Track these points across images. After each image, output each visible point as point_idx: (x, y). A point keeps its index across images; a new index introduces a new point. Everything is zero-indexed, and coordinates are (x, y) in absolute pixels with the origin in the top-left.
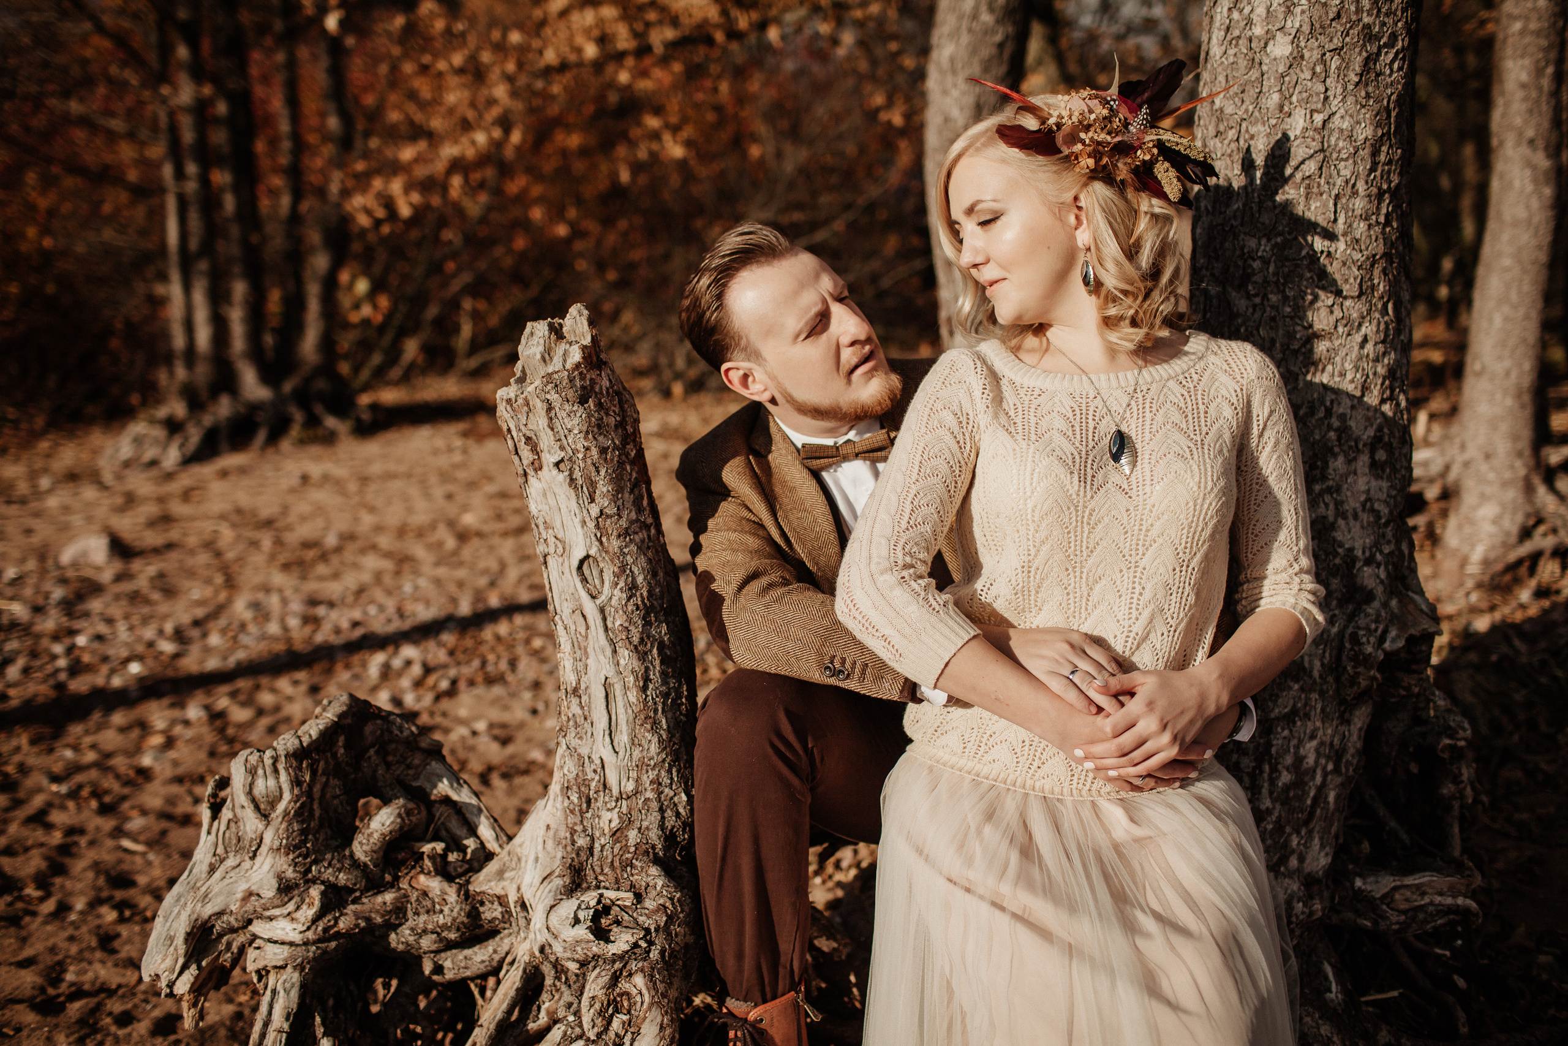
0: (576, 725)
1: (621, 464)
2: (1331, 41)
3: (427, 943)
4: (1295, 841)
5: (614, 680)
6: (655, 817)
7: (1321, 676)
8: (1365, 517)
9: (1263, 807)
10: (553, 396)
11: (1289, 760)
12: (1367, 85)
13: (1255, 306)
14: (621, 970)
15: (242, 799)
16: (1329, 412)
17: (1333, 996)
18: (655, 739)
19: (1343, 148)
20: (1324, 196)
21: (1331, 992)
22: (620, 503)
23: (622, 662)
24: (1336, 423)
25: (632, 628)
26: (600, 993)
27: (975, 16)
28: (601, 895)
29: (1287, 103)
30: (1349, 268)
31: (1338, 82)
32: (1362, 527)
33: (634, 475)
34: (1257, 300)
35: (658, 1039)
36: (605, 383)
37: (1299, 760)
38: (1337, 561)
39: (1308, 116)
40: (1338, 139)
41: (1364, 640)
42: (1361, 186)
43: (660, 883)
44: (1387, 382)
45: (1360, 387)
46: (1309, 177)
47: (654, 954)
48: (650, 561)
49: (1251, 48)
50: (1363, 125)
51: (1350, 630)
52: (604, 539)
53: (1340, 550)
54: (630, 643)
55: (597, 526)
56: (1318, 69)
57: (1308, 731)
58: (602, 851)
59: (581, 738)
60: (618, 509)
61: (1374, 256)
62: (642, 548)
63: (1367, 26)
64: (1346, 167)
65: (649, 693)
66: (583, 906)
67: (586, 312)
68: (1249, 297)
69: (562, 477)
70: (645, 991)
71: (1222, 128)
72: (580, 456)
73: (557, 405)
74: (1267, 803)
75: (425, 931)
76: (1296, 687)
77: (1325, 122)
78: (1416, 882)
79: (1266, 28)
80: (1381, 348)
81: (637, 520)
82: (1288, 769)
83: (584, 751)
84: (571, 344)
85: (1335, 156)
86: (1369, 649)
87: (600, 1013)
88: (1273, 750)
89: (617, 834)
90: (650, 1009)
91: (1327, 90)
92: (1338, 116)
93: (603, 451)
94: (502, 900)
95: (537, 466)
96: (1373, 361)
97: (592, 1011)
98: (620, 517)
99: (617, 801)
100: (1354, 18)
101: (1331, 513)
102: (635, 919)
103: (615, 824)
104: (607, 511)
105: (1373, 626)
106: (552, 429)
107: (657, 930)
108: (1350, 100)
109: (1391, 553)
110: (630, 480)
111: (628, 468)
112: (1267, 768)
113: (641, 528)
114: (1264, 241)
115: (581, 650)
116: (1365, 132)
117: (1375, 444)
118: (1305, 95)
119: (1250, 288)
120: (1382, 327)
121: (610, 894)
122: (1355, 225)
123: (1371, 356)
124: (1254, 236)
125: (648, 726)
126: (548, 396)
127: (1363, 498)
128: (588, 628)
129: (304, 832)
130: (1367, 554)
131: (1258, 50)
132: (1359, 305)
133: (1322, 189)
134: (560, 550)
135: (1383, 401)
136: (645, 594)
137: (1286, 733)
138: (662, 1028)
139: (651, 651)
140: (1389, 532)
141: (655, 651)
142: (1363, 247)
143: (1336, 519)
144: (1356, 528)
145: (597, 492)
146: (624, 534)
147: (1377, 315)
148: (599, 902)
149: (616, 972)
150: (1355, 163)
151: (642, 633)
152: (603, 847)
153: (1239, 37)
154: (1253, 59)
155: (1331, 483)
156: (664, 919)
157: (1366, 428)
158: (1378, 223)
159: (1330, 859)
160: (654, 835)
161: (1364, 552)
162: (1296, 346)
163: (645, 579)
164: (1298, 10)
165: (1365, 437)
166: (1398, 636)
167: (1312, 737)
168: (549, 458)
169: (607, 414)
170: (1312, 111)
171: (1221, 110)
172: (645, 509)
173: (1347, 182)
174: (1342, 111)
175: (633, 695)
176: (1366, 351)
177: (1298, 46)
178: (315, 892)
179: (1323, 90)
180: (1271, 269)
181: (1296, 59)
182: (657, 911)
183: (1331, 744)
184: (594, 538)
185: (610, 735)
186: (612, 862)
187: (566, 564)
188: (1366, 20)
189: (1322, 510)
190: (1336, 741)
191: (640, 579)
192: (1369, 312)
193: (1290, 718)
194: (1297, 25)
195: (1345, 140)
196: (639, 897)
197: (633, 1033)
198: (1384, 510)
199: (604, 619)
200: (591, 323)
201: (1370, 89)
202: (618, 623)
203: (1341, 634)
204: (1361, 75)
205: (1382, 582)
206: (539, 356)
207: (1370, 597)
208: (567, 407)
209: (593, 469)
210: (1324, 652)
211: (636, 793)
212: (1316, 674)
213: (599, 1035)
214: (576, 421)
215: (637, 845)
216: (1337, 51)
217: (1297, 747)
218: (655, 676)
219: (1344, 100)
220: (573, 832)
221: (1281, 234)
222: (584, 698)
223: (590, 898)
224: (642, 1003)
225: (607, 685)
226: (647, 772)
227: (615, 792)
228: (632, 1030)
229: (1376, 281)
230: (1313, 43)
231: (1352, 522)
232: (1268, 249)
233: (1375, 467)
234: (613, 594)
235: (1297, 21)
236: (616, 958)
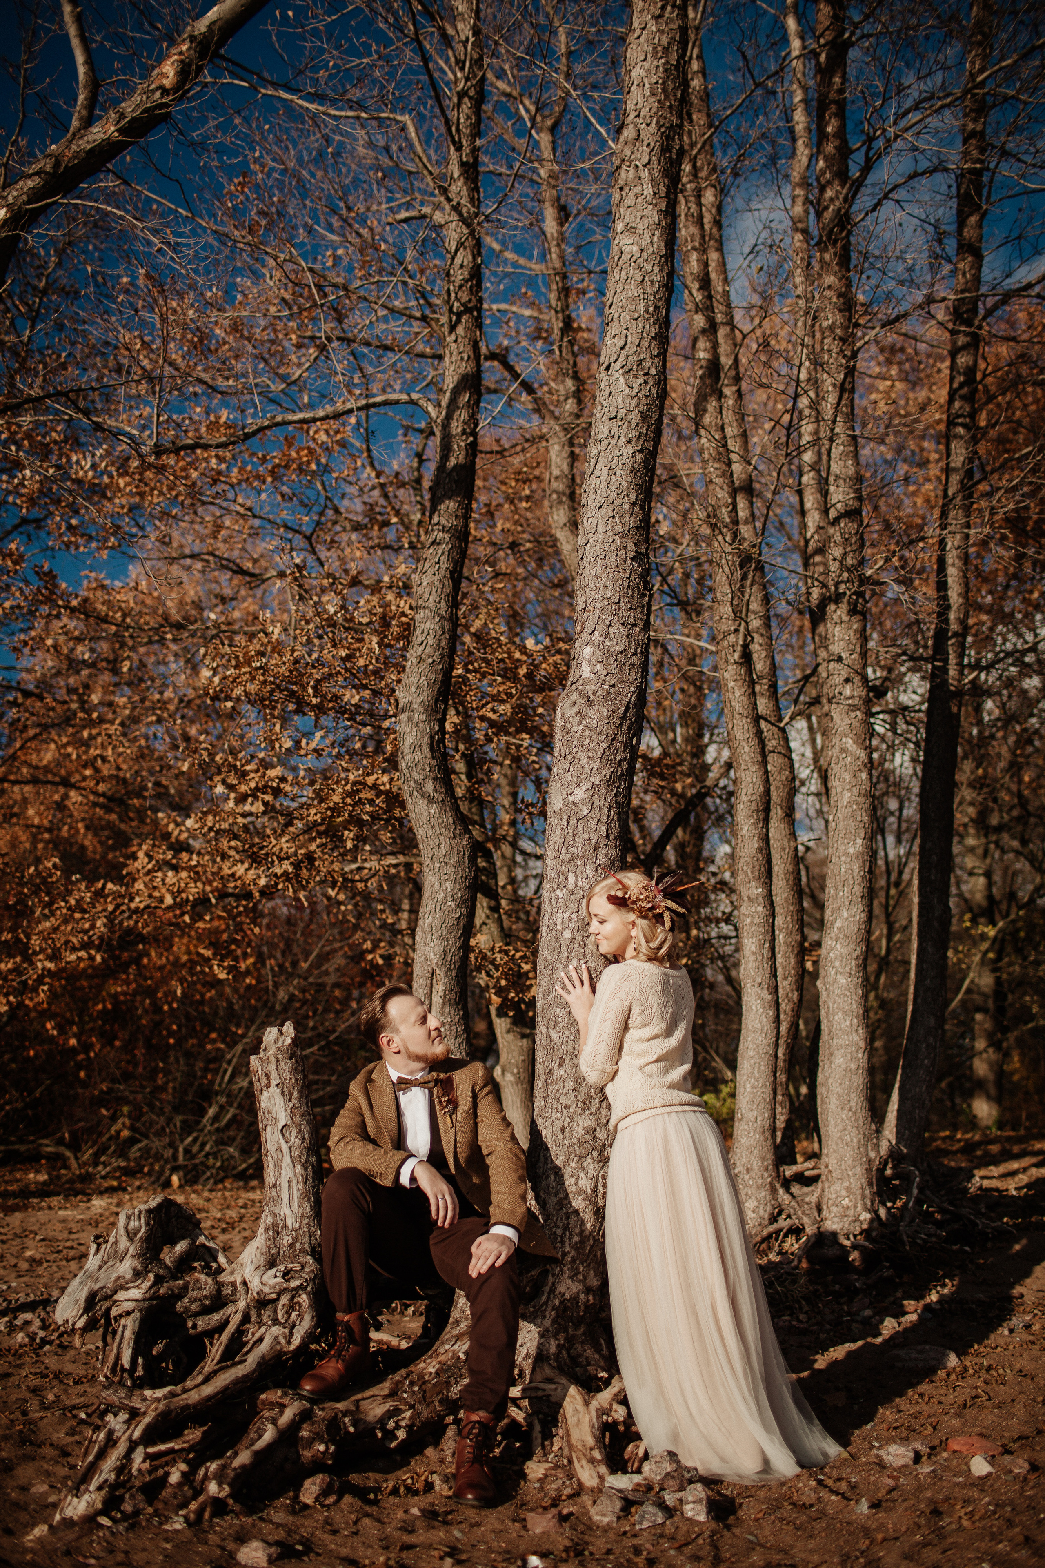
0: (274, 1201)
3: (195, 1307)
5: (293, 1179)
6: (306, 1240)
10: (279, 1056)
14: (296, 1293)
15: (122, 1231)
18: (308, 1206)
22: (303, 1102)
23: (297, 1171)
25: (302, 1157)
28: (286, 1267)
35: (311, 1322)
36: (298, 1054)
43: (311, 1262)
47: (309, 1289)
48: (312, 1127)
49: (555, 935)
52: (294, 1118)
54: (301, 1163)
55: (291, 1112)
58: (284, 1253)
59: (275, 1206)
60: (300, 1105)
62: (308, 1123)
65: (307, 1185)
66: (278, 1271)
67: (293, 1024)
69: (278, 1091)
70: (306, 1301)
72: (288, 1081)
73: (280, 1060)
74: (567, 1249)
75: (196, 1300)
83: (277, 1211)
84: (287, 1036)
87: (287, 1311)
89: (291, 1246)
93: (298, 1079)
94: (233, 1284)
95: (268, 1086)
97: (283, 1311)
98: (300, 1108)
99: (291, 1232)
102: (301, 1275)
103: (290, 1241)
104: (296, 1106)
106: (277, 1070)
107: (310, 1280)
111: (305, 1088)
113: (308, 1114)
115: (278, 1166)
121: (290, 1266)
125: (306, 1200)
126: (276, 1056)
128: (283, 1156)
129: (147, 1248)
131: (558, 935)
134: (273, 1123)
136: (308, 1142)
138: (312, 1317)
139: (308, 1167)
141: (310, 1168)
145: (293, 1097)
146: (302, 1116)
148: (285, 1269)
149: (294, 1294)
151: (306, 1159)
152: (284, 1251)
153: (551, 929)
154: (556, 939)
156: (313, 1276)
160: (307, 1246)
163: (308, 1136)
168: (274, 1082)
171: (545, 957)
172: (310, 1106)
175: (300, 1186)
178: (151, 1276)
181: (573, 940)
182: (310, 1272)
184: (289, 1117)
185: (290, 1203)
186: (289, 1256)
187: (276, 1129)
191: (306, 1136)
196: (303, 1267)
197: (300, 1319)
199: (291, 1152)
200: (295, 1029)
202: (296, 1154)
206: (272, 1041)
208: (284, 1061)
209: (292, 1087)
211: (300, 1228)
213: (286, 1321)
214: (287, 1067)
215: (300, 1248)
218: (310, 1178)
220: (270, 1248)
222: (278, 1188)
223: (280, 1269)
224: (305, 1306)
225: (289, 1182)
226: (305, 1219)
227: (290, 1228)
228: (300, 1317)
234: (295, 1140)
235: (573, 925)
236: (293, 1289)
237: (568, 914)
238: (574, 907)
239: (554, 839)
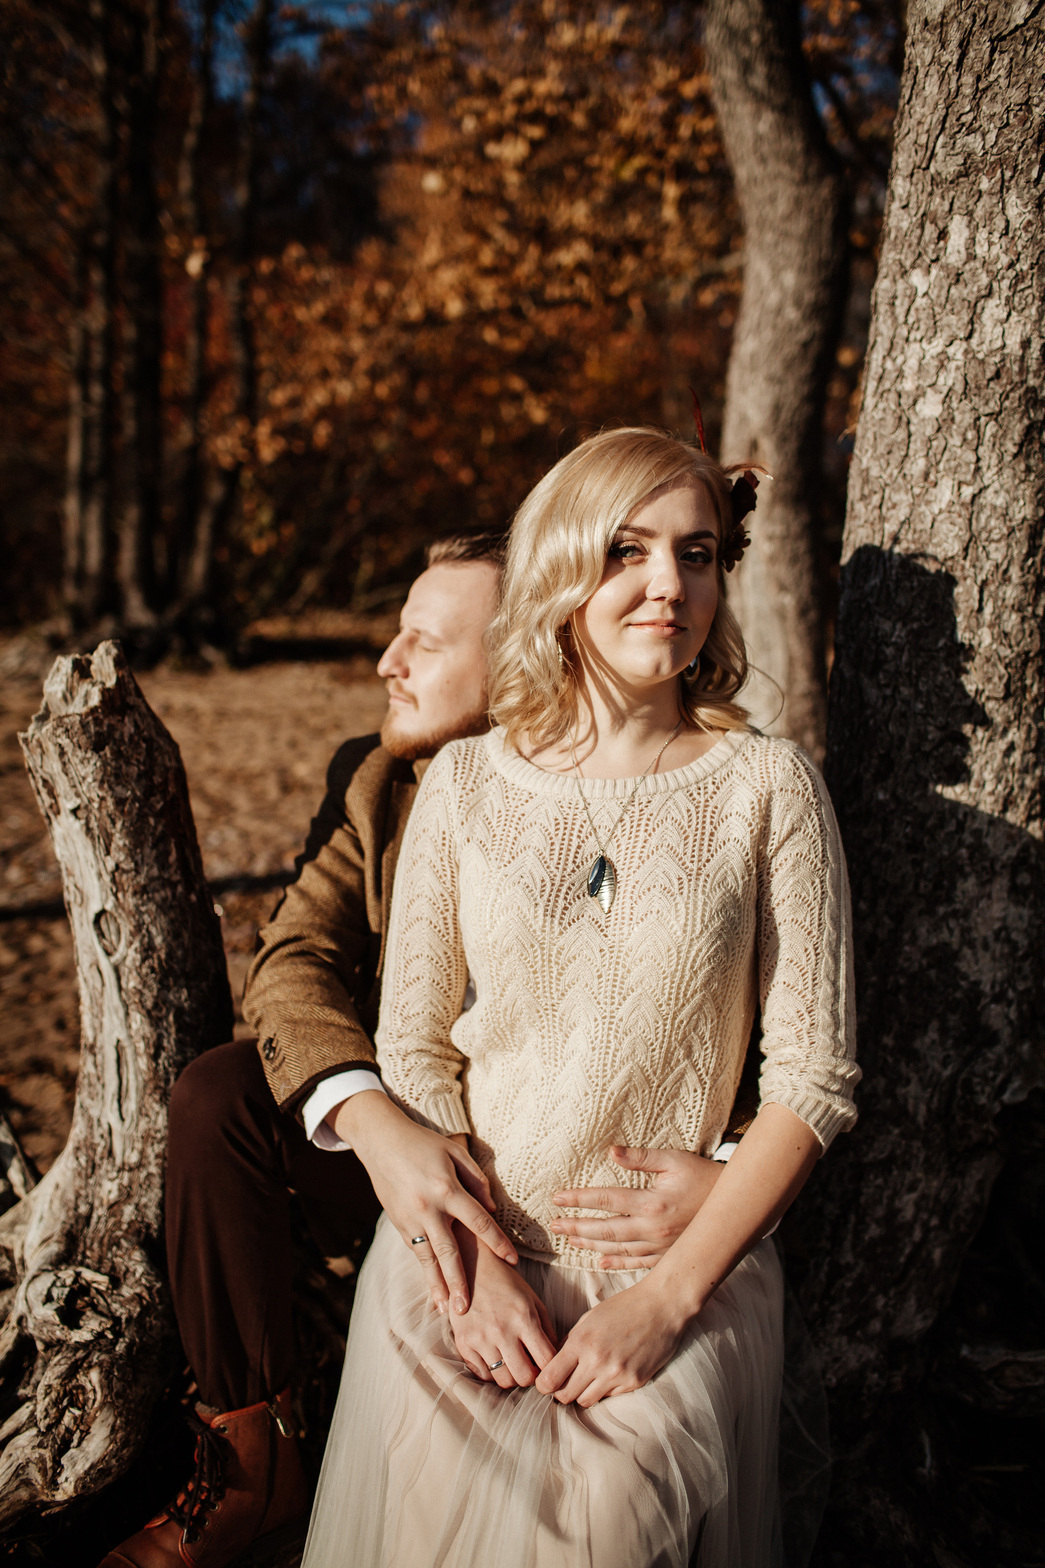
0: (90, 1085)
1: (142, 817)
2: (987, 403)
4: (881, 1302)
5: (125, 1043)
7: (926, 1123)
8: (998, 948)
9: (843, 1262)
10: (64, 741)
11: (880, 1212)
12: (1028, 457)
13: (885, 698)
14: (84, 1359)
16: (961, 827)
17: (925, 1471)
18: (164, 1111)
19: (995, 528)
20: (969, 581)
21: (923, 1466)
22: (138, 858)
23: (134, 1026)
24: (968, 839)
25: (146, 991)
26: (55, 1383)
27: (779, 311)
28: (78, 1275)
29: (933, 471)
30: (994, 665)
31: (993, 450)
32: (993, 959)
33: (160, 828)
34: (888, 692)
35: (108, 1441)
36: (129, 728)
37: (893, 1213)
38: (958, 995)
39: (956, 488)
40: (990, 517)
41: (978, 1088)
42: (1015, 573)
43: (140, 1269)
44: (1038, 797)
45: (1001, 801)
46: (952, 558)
47: (120, 1348)
48: (172, 922)
49: (900, 405)
50: (1022, 502)
51: (963, 1075)
52: (120, 895)
53: (963, 983)
54: (143, 1007)
55: (113, 880)
56: (970, 435)
57: (906, 1182)
58: (98, 1223)
59: (92, 1099)
60: (136, 864)
61: (1027, 653)
62: (163, 907)
63: (1033, 390)
64: (997, 549)
65: (160, 1061)
66: (58, 1284)
67: (114, 651)
68: (880, 687)
69: (77, 825)
70: (98, 1389)
71: (866, 492)
72: (96, 805)
73: (69, 749)
76: (896, 1131)
77: (974, 497)
78: (1032, 1359)
79: (916, 383)
80: (1031, 757)
81: (160, 878)
82: (877, 1222)
83: (94, 1113)
84: (94, 684)
85: (984, 535)
86: (983, 1100)
87: (56, 1403)
88: (862, 1199)
89: (114, 1208)
90: (101, 1408)
91: (978, 460)
92: (990, 491)
93: (120, 802)
94: (9, 1254)
95: (56, 810)
96: (1020, 772)
97: (47, 1399)
98: (137, 872)
99: (119, 1171)
100: (1016, 379)
101: (955, 941)
102: (108, 1305)
103: (113, 1196)
104: (124, 866)
105: (991, 1074)
106: (67, 774)
107: (129, 1320)
108: (1007, 472)
109: (1027, 991)
110: (153, 834)
111: (152, 821)
112: (853, 1218)
113: (163, 887)
114: (899, 626)
115: (98, 1006)
116: (1023, 510)
117: (1018, 864)
118: (953, 464)
119: (881, 676)
120: (1033, 734)
121: (88, 1275)
122: (1005, 616)
123: (1017, 766)
124: (889, 619)
125: (157, 1097)
126: (59, 741)
127: (997, 925)
128: (103, 984)
130: (997, 989)
131: (905, 407)
132: (1004, 708)
133: (966, 573)
134: (79, 900)
135: (1030, 818)
136: (163, 956)
137: (880, 1181)
138: (113, 1430)
139: (167, 1017)
140: (1027, 967)
141: (171, 1018)
142: (1013, 643)
143: (961, 947)
144: (985, 959)
145: (113, 846)
146: (141, 891)
147: (1028, 720)
148: (75, 1281)
149: (76, 1361)
150: (1009, 546)
151: (156, 998)
152: (99, 1218)
153: (889, 390)
154: (900, 418)
155: (958, 906)
156: (138, 1309)
157: (1006, 847)
158: (1034, 615)
159: (930, 1322)
160: (151, 1213)
161: (993, 987)
162: (927, 747)
163: (164, 940)
164: (952, 365)
165: (1004, 857)
166: (1021, 1088)
167: (912, 1188)
168: (67, 804)
169: (128, 763)
170: (960, 484)
171: (867, 470)
172: (170, 866)
173: (997, 566)
174: (996, 485)
175: (143, 1063)
176: (1012, 760)
177: (949, 407)
179: (974, 459)
180: (905, 658)
181: (944, 424)
182: (131, 1300)
183: (937, 1198)
184: (110, 893)
185: (119, 1100)
186: (103, 1238)
187: (84, 916)
188: (1032, 382)
189: (945, 935)
190: (944, 1195)
191: (158, 941)
192: (1018, 716)
193: (885, 1166)
194: (950, 383)
195: (998, 519)
196: (116, 1282)
197: (82, 1432)
198: (1023, 942)
199: (119, 979)
200: (118, 663)
201: (1032, 462)
202: (132, 984)
203: (954, 1077)
204: (1021, 446)
205: (1011, 1023)
206: (60, 695)
207: (993, 1038)
208: (80, 754)
209: (108, 821)
210: (932, 1097)
211: (140, 1165)
212: (920, 1119)
213: (49, 1427)
214: (90, 768)
215: (130, 1223)
216: (994, 416)
217: (892, 1199)
218: (170, 1043)
219: (1000, 472)
220: (78, 1196)
221: (917, 619)
222: (99, 1057)
223: (67, 1275)
224: (94, 1401)
225: (119, 1049)
226: (152, 1144)
227: (118, 1162)
228: (82, 1427)
229: (1028, 682)
230: (966, 405)
231: (981, 953)
232: (903, 634)
233: (1016, 892)
234: (129, 950)
235: (950, 378)
236: (78, 1346)
237: (937, 345)
238: (956, 323)
239: (918, 110)
